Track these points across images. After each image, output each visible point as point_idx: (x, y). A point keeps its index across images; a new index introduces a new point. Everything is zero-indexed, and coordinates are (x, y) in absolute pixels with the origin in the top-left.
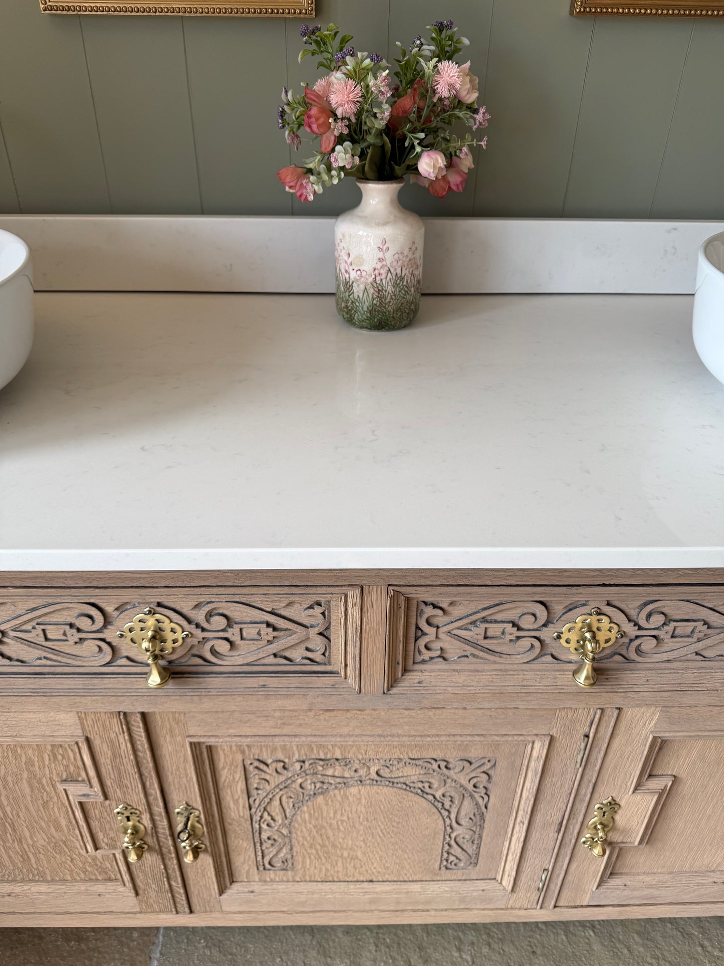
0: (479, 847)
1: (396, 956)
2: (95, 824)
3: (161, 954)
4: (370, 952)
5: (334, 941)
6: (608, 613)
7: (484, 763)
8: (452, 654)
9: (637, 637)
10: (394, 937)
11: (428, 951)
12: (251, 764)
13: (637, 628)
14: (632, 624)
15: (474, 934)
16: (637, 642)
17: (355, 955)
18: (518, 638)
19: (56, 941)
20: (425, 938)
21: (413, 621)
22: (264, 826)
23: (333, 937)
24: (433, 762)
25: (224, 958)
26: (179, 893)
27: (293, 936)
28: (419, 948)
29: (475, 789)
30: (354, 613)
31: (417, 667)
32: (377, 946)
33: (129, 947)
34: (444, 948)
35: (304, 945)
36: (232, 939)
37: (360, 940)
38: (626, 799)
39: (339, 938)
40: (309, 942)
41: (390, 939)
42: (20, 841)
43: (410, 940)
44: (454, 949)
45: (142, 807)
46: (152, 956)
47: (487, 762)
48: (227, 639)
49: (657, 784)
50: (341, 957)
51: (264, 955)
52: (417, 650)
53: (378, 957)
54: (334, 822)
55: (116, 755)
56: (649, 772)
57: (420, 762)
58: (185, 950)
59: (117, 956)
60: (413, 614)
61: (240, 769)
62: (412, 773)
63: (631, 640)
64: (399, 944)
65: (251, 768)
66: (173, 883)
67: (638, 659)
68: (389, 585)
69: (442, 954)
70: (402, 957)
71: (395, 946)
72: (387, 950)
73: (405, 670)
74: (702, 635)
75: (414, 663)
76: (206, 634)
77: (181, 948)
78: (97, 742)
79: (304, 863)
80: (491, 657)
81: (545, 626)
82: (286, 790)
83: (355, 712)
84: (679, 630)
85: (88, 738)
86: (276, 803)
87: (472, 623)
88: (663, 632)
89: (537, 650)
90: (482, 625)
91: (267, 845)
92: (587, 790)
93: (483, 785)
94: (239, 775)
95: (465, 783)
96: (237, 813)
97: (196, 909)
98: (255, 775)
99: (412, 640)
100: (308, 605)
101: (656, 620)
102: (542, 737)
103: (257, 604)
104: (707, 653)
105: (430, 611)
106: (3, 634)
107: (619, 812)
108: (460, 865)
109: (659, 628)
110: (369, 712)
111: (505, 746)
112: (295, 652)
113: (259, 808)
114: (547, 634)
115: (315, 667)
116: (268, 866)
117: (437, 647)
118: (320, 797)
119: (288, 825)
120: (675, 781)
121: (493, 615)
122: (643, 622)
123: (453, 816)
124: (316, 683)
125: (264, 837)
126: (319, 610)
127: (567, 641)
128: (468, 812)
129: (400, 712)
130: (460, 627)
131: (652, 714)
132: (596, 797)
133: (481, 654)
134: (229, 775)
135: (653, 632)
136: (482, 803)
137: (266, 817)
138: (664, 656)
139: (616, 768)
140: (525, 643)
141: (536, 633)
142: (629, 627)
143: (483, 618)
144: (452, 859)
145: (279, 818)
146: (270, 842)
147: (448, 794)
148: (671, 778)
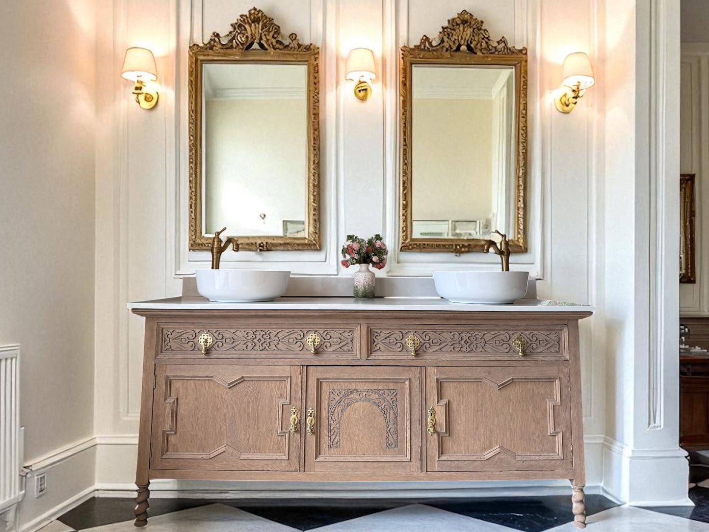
0: (397, 436)
2: (284, 417)
6: (416, 335)
8: (382, 348)
9: (424, 343)
12: (331, 391)
13: (423, 340)
16: (425, 345)
18: (397, 343)
21: (373, 337)
22: (332, 422)
24: (380, 391)
26: (302, 458)
29: (393, 404)
30: (359, 332)
31: (374, 352)
38: (436, 408)
42: (258, 429)
45: (299, 409)
47: (395, 392)
48: (329, 342)
49: (444, 402)
52: (373, 347)
54: (353, 420)
56: (440, 396)
57: (376, 391)
60: (373, 335)
61: (328, 393)
62: (374, 396)
65: (331, 393)
66: (301, 452)
67: (427, 351)
68: (367, 324)
73: (371, 354)
74: (439, 343)
76: (325, 341)
78: (293, 378)
79: (343, 443)
80: (392, 350)
81: (402, 339)
82: (340, 404)
83: (359, 367)
84: (434, 341)
85: (291, 376)
86: (336, 411)
87: (386, 338)
88: (430, 342)
89: (402, 347)
90: (388, 339)
91: (332, 433)
92: (424, 403)
93: (395, 402)
94: (327, 396)
95: (389, 401)
96: (325, 414)
97: (306, 469)
98: (332, 396)
99: (372, 343)
100: (348, 332)
101: (428, 338)
102: (408, 379)
103: (337, 331)
104: (443, 350)
105: (376, 334)
106: (279, 340)
107: (436, 414)
108: (393, 446)
109: (429, 340)
110: (362, 367)
111: (399, 384)
112: (345, 348)
113: (331, 412)
114: (403, 341)
115: (350, 352)
116: (331, 446)
117: (378, 346)
118: (349, 407)
119: (339, 423)
120: (449, 401)
121: (390, 336)
122: (424, 338)
123: (388, 417)
124: (350, 356)
125: (332, 429)
126: (351, 333)
127: (408, 344)
128: (392, 416)
129: (370, 367)
130: (383, 340)
131: (434, 370)
132: (427, 407)
133: (388, 348)
134: (325, 396)
135: (428, 342)
136: (396, 411)
137: (333, 418)
138: (433, 350)
139: (430, 392)
140: (398, 345)
141: (400, 341)
142: (421, 340)
143: (388, 337)
144: (389, 442)
145: (336, 419)
146: (333, 431)
147: (385, 407)
148: (447, 400)
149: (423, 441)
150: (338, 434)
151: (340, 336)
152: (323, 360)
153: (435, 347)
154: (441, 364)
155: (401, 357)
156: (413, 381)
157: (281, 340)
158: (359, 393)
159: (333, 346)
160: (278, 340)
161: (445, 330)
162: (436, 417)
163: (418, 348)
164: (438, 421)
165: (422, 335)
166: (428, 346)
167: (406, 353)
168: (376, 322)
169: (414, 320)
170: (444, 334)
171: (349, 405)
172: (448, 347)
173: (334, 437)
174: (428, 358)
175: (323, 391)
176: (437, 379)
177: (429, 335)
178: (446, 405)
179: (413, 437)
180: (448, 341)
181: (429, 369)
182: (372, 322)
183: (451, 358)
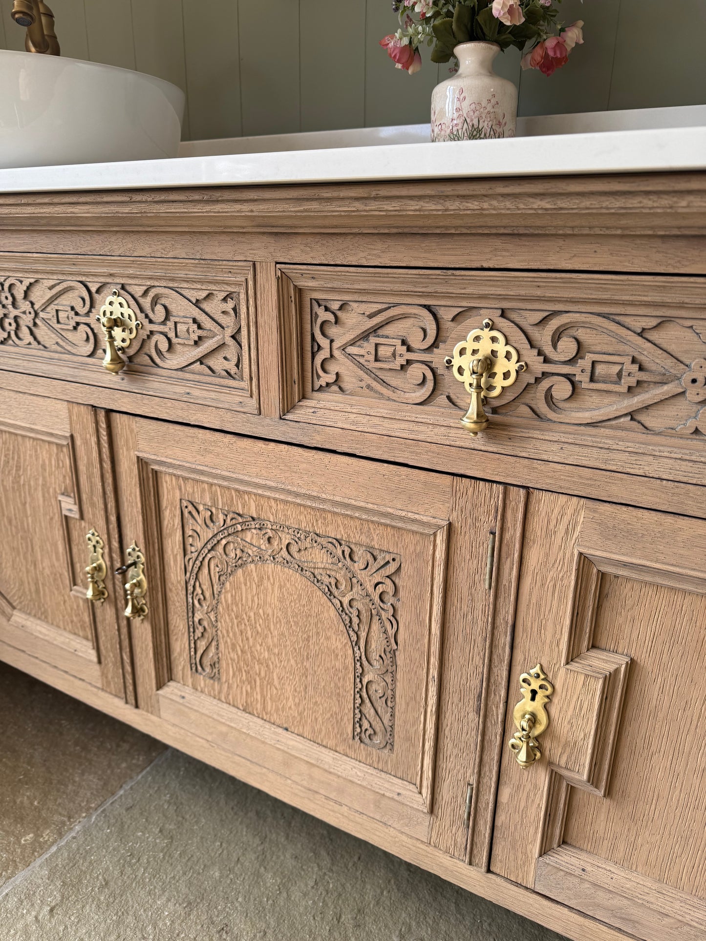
0: (393, 715)
1: (330, 904)
3: (131, 788)
4: (306, 885)
5: (278, 857)
6: (504, 330)
7: (388, 562)
8: (349, 382)
9: (545, 374)
10: (339, 886)
11: (367, 918)
12: (186, 507)
13: (541, 358)
14: (535, 352)
15: (429, 932)
16: (545, 384)
17: (289, 880)
18: (409, 362)
19: (69, 741)
20: (372, 906)
21: (308, 327)
22: (196, 602)
23: (280, 854)
24: (337, 544)
25: (175, 817)
26: (128, 672)
27: (244, 833)
28: (359, 911)
29: (381, 604)
31: (316, 394)
32: (316, 883)
33: (112, 772)
34: (386, 926)
35: (249, 845)
36: (192, 807)
37: (304, 870)
38: (560, 678)
39: (285, 856)
40: (255, 845)
41: (333, 886)
43: (355, 898)
44: (397, 933)
45: (104, 538)
46: (124, 786)
47: (391, 561)
48: (165, 334)
49: (603, 662)
50: (275, 874)
51: (209, 834)
52: (315, 372)
53: (311, 894)
54: (252, 615)
55: (90, 464)
56: (589, 634)
57: (323, 541)
58: (151, 795)
59: (100, 772)
60: (307, 317)
61: (178, 512)
62: (319, 558)
63: (538, 380)
64: (340, 895)
65: (186, 513)
67: (551, 415)
68: (277, 263)
69: (380, 929)
70: (335, 908)
71: (336, 894)
72: (324, 893)
73: (303, 397)
74: (632, 381)
75: (313, 390)
76: (151, 327)
77: (148, 792)
78: (77, 443)
79: (228, 673)
80: (384, 391)
81: (435, 345)
82: (213, 553)
83: (260, 444)
84: (600, 369)
85: (72, 437)
86: (205, 571)
87: (365, 336)
88: (578, 370)
89: (430, 385)
90: (373, 340)
91: (198, 634)
92: (504, 640)
93: (389, 599)
94: (177, 521)
95: (370, 589)
96: (175, 575)
97: (141, 702)
98: (190, 524)
99: (309, 355)
100: (222, 295)
101: (567, 347)
102: (440, 527)
103: (185, 292)
104: (645, 418)
105: (323, 315)
106: (36, 314)
107: (556, 700)
108: (377, 740)
109: (572, 361)
110: (272, 444)
111: (408, 538)
112: (217, 362)
113: (193, 573)
114: (438, 358)
115: (231, 383)
116: (199, 668)
117: (333, 368)
118: (240, 571)
119: (215, 609)
120: (632, 665)
121: (381, 326)
122: (548, 350)
123: (362, 644)
124: (228, 398)
125: (196, 620)
126: (230, 304)
127: (460, 371)
128: (377, 645)
129: (300, 450)
130: (353, 343)
131: (576, 512)
132: (519, 656)
133: (374, 384)
134: (171, 519)
135: (566, 369)
136: (391, 632)
137: (198, 590)
138: (586, 416)
139: (539, 606)
140: (417, 371)
141: (426, 357)
142: (531, 356)
143: (374, 330)
144: (366, 725)
145: (208, 594)
146: (201, 629)
147: (355, 604)
148: (623, 661)
149: (486, 769)
150: (214, 643)
151: (196, 313)
152: (146, 400)
153: (607, 400)
154: (619, 490)
155: (422, 428)
156: (462, 541)
157: (42, 315)
158: (270, 533)
159: (179, 348)
160: (33, 315)
161: (681, 306)
162: (554, 711)
163: (510, 397)
164: (562, 728)
165: (535, 333)
166: (562, 390)
167: (450, 416)
168: (317, 253)
169: (498, 243)
170: (669, 337)
171: (240, 564)
172: (681, 408)
173: (202, 645)
174: (552, 452)
175: (164, 503)
176: (584, 561)
177: (581, 334)
178: (610, 680)
179: (448, 745)
180: (688, 377)
181: (543, 504)
182: (297, 252)
183: (683, 470)
